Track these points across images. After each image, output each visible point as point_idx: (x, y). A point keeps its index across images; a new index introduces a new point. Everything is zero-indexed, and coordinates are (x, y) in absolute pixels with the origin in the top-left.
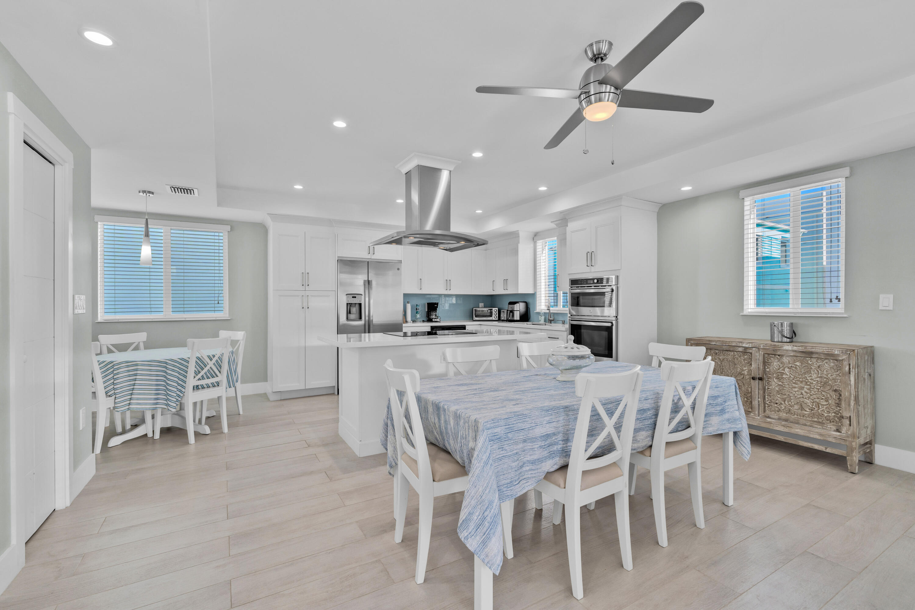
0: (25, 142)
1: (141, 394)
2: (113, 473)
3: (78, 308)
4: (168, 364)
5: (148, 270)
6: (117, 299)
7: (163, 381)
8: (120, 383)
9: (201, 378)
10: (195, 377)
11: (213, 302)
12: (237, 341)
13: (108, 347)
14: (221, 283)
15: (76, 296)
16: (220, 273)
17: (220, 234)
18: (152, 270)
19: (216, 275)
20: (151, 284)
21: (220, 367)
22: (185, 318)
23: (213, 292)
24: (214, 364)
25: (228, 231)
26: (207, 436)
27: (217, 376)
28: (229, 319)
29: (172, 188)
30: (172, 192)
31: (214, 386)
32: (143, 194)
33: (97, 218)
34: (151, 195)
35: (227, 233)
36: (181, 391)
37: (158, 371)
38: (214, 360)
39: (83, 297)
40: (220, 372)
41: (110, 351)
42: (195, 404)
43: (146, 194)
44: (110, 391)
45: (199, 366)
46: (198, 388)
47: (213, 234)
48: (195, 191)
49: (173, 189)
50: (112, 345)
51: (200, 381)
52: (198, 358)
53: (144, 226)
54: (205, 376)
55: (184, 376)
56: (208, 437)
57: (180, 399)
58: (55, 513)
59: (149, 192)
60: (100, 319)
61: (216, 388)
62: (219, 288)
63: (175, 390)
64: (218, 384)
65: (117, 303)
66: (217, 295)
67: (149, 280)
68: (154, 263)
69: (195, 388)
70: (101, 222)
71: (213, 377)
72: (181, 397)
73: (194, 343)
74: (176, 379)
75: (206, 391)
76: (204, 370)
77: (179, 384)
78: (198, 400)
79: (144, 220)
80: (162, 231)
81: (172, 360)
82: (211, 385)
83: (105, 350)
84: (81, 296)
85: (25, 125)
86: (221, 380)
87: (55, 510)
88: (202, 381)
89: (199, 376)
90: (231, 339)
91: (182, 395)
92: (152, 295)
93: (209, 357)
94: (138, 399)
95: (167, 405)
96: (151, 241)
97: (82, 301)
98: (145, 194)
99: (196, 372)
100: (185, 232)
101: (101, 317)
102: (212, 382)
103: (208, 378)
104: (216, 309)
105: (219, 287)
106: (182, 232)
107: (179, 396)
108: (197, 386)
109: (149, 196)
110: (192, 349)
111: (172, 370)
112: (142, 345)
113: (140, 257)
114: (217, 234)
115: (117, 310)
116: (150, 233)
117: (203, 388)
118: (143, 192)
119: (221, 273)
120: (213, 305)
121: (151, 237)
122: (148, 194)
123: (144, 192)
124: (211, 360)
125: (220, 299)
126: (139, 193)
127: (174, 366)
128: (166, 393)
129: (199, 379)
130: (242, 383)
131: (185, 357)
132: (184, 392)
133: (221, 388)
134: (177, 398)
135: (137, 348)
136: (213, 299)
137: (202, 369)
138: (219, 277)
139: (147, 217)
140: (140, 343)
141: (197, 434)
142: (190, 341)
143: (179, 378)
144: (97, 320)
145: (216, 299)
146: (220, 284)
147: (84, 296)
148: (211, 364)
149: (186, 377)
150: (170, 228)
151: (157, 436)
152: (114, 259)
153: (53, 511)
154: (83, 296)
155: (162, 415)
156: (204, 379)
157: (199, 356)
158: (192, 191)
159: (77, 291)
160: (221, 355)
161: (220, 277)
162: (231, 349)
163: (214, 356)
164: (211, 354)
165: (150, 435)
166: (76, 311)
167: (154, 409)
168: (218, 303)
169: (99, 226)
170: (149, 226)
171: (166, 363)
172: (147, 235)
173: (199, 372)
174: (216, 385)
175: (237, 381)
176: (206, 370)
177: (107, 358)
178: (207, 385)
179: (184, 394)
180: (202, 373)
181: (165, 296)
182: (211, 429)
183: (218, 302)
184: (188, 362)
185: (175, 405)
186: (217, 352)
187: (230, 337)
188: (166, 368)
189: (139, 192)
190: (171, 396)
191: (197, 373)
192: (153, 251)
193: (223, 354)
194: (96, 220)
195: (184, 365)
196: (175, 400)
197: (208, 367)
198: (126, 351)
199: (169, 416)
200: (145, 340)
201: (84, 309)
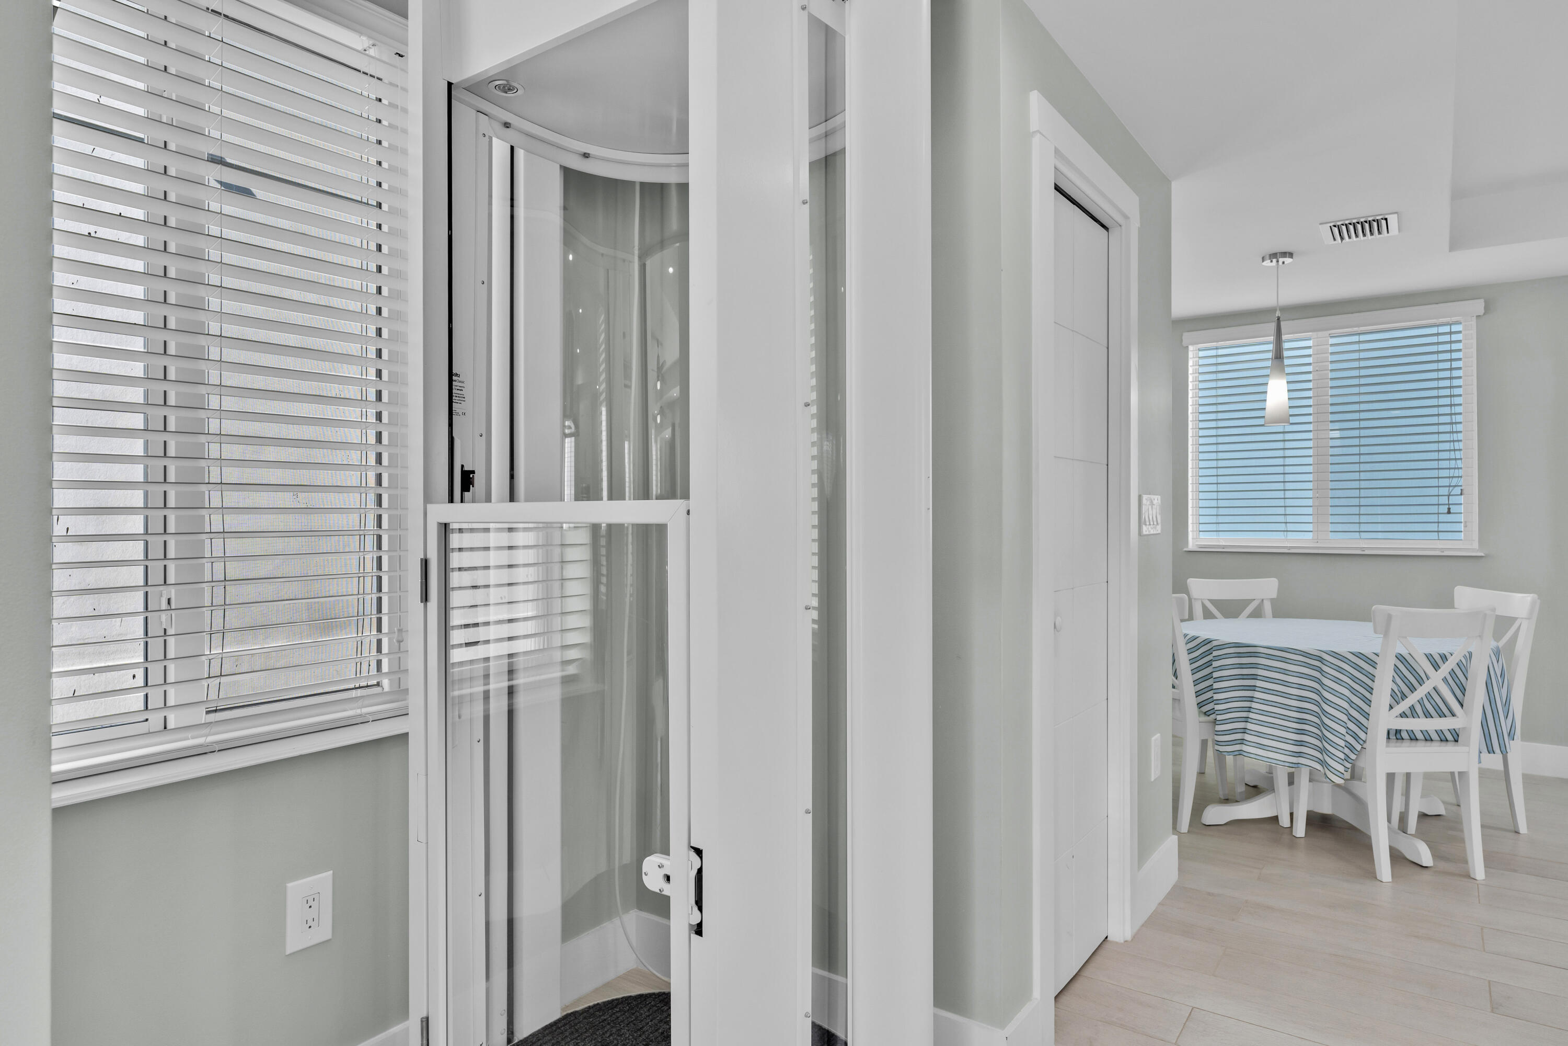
0: (1057, 188)
1: (1266, 724)
2: (1209, 894)
3: (1148, 523)
4: (1324, 662)
5: (1280, 437)
6: (1221, 503)
7: (1313, 701)
8: (1224, 690)
9: (1408, 713)
10: (1391, 707)
11: (1434, 509)
12: (1511, 620)
13: (1204, 607)
14: (1456, 459)
15: (1145, 497)
16: (1453, 432)
17: (1455, 328)
18: (1288, 436)
19: (1443, 437)
20: (1288, 469)
21: (1463, 690)
22: (1363, 549)
23: (1434, 482)
24: (1445, 680)
25: (1478, 317)
26: (1424, 871)
27: (1453, 715)
28: (1483, 555)
29: (1333, 228)
30: (1334, 239)
31: (1444, 740)
32: (1272, 261)
33: (1187, 337)
34: (1288, 260)
35: (1474, 322)
36: (1356, 737)
37: (1303, 676)
38: (1445, 669)
39: (1157, 499)
40: (1462, 705)
41: (1208, 615)
42: (1391, 777)
43: (1278, 261)
44: (1205, 703)
45: (1404, 678)
46: (1398, 736)
47: (1434, 330)
48: (1393, 220)
49: (1336, 230)
50: (1212, 602)
51: (1405, 720)
52: (1400, 657)
53: (1271, 338)
54: (1419, 709)
55: (1364, 699)
56: (1426, 876)
57: (1353, 757)
58: (1107, 945)
59: (1284, 254)
60: (1192, 545)
61: (1450, 748)
62: (1452, 471)
63: (1343, 731)
64: (1456, 737)
65: (1221, 511)
66: (1445, 491)
67: (1282, 459)
68: (1292, 420)
69: (1392, 736)
70: (1192, 344)
71: (1442, 715)
72: (1356, 753)
73: (1389, 617)
74: (1345, 705)
75: (1421, 749)
76: (1416, 693)
77: (1350, 717)
78: (1400, 769)
79: (1272, 326)
80: (1310, 343)
81: (1334, 654)
82: (1434, 736)
83: (1198, 610)
84: (1152, 497)
85: (1057, 151)
86: (1464, 728)
87: (1107, 937)
88: (1411, 720)
89: (1404, 706)
90: (1497, 614)
91: (1358, 747)
92: (1288, 494)
93: (1429, 657)
94: (1259, 734)
95: (1323, 763)
96: (1288, 370)
97: (1154, 505)
98: (1274, 260)
99: (1394, 694)
100: (1363, 338)
101: (1195, 539)
102: (1438, 728)
103: (1428, 715)
104: (1442, 527)
105: (1450, 469)
106: (1355, 338)
107: (1351, 748)
108: (1398, 732)
109: (1283, 263)
110: (1386, 633)
111: (1335, 679)
112: (1268, 607)
113: (1265, 409)
114: (1446, 329)
115: (1222, 527)
116: (1286, 354)
117: (1413, 738)
118: (1270, 259)
119: (1457, 432)
120: (1434, 518)
121: (1286, 362)
122: (1281, 260)
123: (1273, 256)
124: (1436, 667)
125: (1453, 500)
126: (1263, 261)
127: (1340, 670)
128: (1320, 734)
129: (1403, 715)
130: (1525, 738)
131: (1367, 651)
132: (1364, 742)
133: (1465, 749)
134: (1347, 751)
135: (1257, 614)
136: (1434, 500)
137: (1413, 689)
138: (1450, 441)
139: (1278, 314)
140: (1264, 601)
141: (1397, 857)
142: (1380, 609)
143: (1351, 703)
144: (1188, 547)
145: (1444, 500)
146: (1453, 462)
147: (1159, 497)
148: (1436, 679)
149: (1368, 702)
150: (1327, 333)
151: (1300, 829)
152: (1216, 420)
153: (1104, 940)
154: (1156, 497)
155: (1310, 781)
156: (1415, 715)
157: (1404, 652)
158: (1384, 222)
159: (1146, 489)
160: (1465, 657)
161: (1454, 441)
162: (1493, 644)
163: (1444, 658)
164: (1435, 651)
165: (1285, 822)
166: (1146, 530)
167: (1293, 765)
168: (1449, 512)
169: (1191, 355)
170: (1284, 337)
171: (1321, 659)
172: (1279, 356)
173: (1404, 696)
174: (1449, 737)
175: (1511, 735)
176: (1421, 692)
177: (1203, 629)
178: (1426, 734)
179: (1364, 746)
180: (1412, 699)
181: (1317, 495)
182: (1436, 855)
183: (1449, 509)
184: (1373, 664)
185: (1341, 769)
186: (1456, 648)
187: (1494, 610)
188: (1321, 671)
189: (1263, 259)
190: (1331, 743)
191: (1397, 697)
192: (1291, 393)
193: (1470, 654)
194: (1184, 343)
195: (1363, 672)
196: (1342, 756)
197: (1427, 687)
198: (1237, 617)
199: (1326, 788)
200: (1274, 595)
201: (1157, 524)
